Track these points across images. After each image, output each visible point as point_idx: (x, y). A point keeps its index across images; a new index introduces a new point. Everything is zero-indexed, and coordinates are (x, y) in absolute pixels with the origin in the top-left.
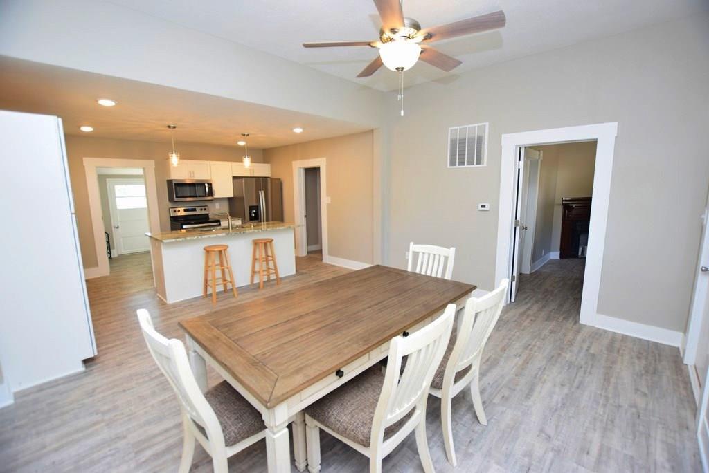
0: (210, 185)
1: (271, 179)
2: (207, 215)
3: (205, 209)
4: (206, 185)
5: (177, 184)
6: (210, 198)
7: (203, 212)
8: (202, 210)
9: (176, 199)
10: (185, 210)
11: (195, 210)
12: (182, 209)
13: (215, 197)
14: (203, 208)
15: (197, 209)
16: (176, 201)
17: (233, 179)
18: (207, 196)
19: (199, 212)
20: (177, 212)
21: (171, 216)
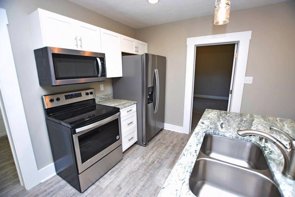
0: (103, 59)
2: (94, 100)
3: (91, 93)
4: (99, 60)
5: (54, 55)
6: (102, 78)
8: (87, 94)
9: (56, 82)
10: (67, 97)
11: (80, 95)
12: (63, 97)
13: (107, 77)
14: (89, 91)
15: (83, 93)
16: (54, 84)
17: (122, 55)
18: (99, 75)
19: (84, 97)
20: (55, 101)
21: (46, 108)
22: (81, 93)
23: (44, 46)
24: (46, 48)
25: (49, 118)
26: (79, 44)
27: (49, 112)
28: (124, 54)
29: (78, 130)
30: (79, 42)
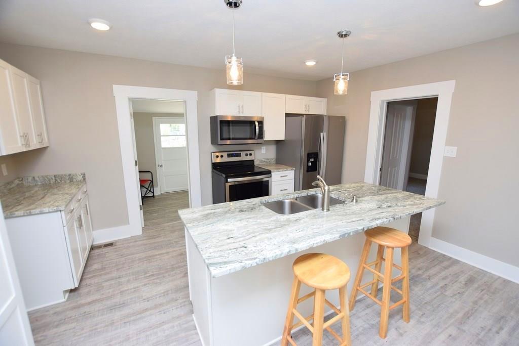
0: (261, 123)
1: (329, 117)
2: (253, 161)
3: (251, 155)
4: (257, 123)
5: (222, 122)
6: (259, 141)
7: (249, 158)
8: (247, 155)
9: (220, 142)
10: (229, 156)
11: (239, 155)
12: (225, 154)
13: (265, 139)
14: (248, 153)
15: (243, 154)
16: (219, 144)
17: (286, 117)
18: (256, 138)
19: (244, 158)
20: (219, 157)
21: (213, 162)
22: (240, 154)
23: (216, 115)
24: (217, 116)
25: (214, 170)
26: (241, 111)
27: (215, 166)
28: (287, 115)
29: (229, 180)
30: (241, 109)
